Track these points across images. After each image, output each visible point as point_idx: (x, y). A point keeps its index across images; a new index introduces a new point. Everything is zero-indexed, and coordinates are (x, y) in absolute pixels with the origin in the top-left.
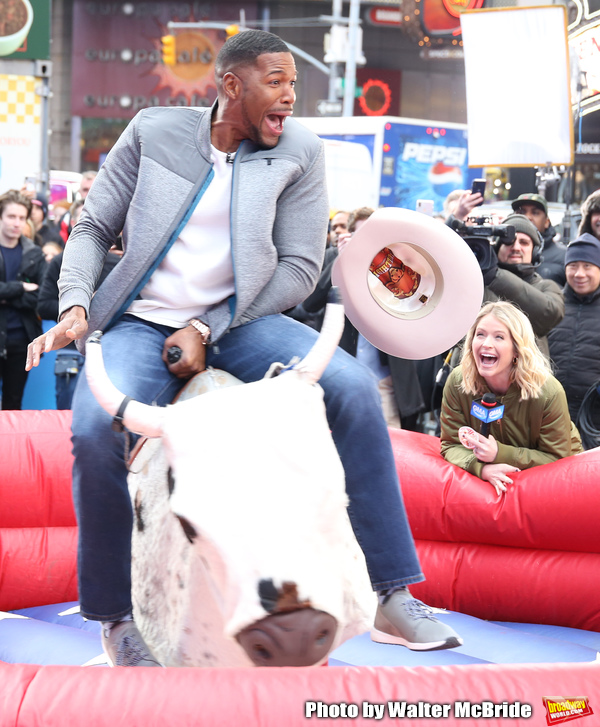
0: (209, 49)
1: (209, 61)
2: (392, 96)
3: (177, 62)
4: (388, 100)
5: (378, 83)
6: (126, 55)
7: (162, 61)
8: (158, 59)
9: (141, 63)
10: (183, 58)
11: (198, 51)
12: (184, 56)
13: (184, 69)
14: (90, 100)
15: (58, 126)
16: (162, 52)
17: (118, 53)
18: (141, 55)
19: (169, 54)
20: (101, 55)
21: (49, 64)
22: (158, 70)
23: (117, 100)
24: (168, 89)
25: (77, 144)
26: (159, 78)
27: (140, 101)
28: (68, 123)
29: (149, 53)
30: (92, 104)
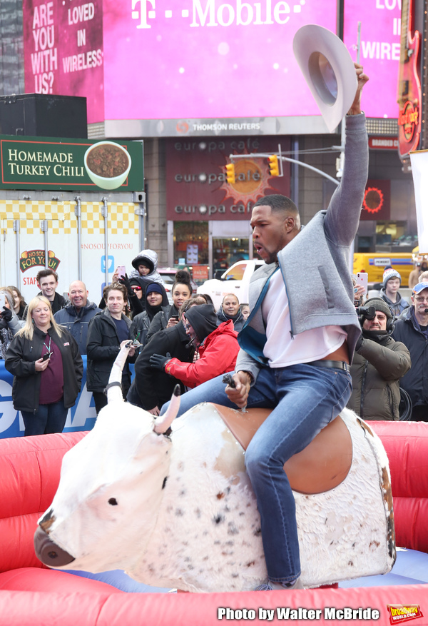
0: (258, 172)
1: (259, 179)
2: (383, 198)
3: (237, 181)
4: (382, 201)
5: (375, 189)
6: (202, 178)
7: (227, 181)
8: (224, 179)
9: (211, 182)
10: (241, 178)
11: (251, 173)
12: (242, 178)
13: (241, 185)
14: (179, 209)
15: (157, 228)
16: (226, 174)
17: (197, 177)
18: (212, 177)
19: (231, 176)
20: (185, 178)
21: (143, 194)
22: (224, 187)
23: (197, 208)
24: (232, 199)
25: (171, 239)
26: (225, 192)
27: (212, 208)
28: (165, 225)
29: (218, 176)
30: (181, 212)
